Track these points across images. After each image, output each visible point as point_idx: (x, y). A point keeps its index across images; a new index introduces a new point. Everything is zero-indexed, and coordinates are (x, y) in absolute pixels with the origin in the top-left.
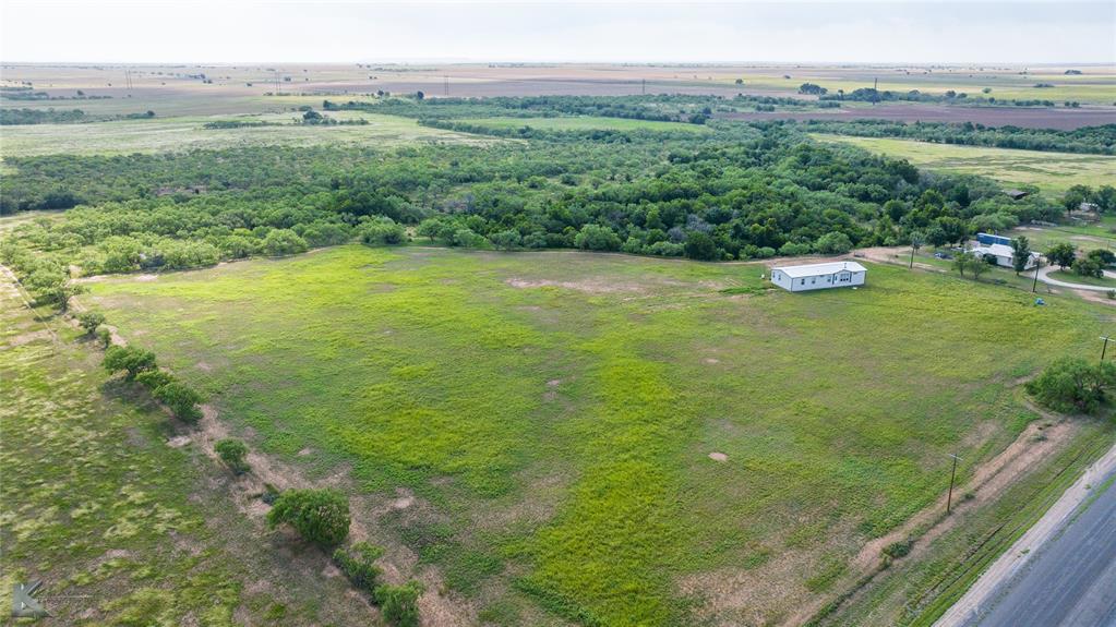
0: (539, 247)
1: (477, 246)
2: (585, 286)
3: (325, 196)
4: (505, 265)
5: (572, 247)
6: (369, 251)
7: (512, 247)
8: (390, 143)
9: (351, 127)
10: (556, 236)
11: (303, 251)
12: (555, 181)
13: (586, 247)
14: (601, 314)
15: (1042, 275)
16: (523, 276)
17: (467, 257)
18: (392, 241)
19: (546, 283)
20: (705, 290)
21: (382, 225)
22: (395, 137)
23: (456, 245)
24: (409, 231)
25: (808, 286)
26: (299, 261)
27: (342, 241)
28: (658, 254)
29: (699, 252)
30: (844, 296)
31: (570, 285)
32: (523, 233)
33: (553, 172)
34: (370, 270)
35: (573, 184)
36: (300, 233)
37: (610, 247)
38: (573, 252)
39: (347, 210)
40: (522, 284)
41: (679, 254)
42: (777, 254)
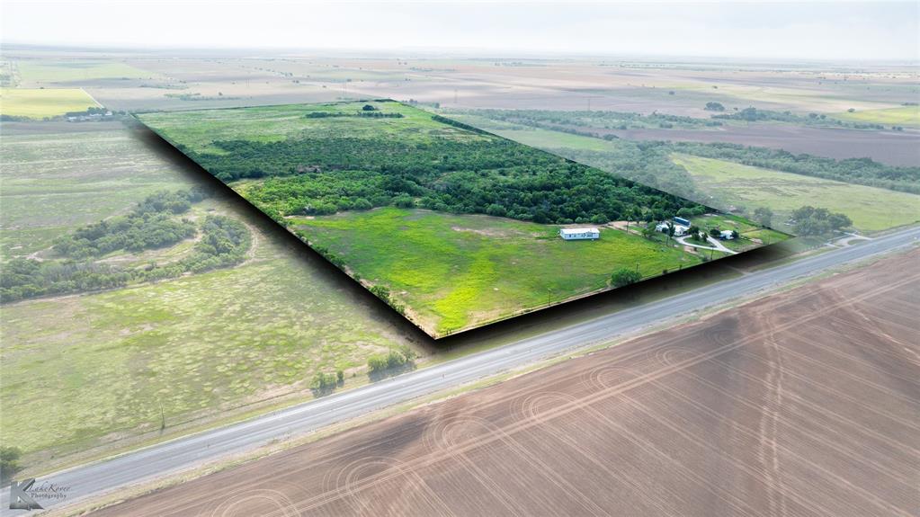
0: (471, 213)
1: (445, 210)
2: (483, 233)
3: (379, 179)
4: (454, 220)
5: (485, 213)
6: (398, 210)
7: (459, 212)
8: (413, 135)
9: (392, 119)
10: (480, 208)
11: (370, 208)
12: (494, 172)
13: (491, 214)
14: (484, 244)
15: (681, 240)
16: (461, 226)
17: (439, 215)
18: (409, 206)
19: (468, 230)
20: (531, 237)
21: (404, 197)
22: (416, 130)
23: (436, 209)
24: (417, 200)
25: (572, 238)
26: (369, 213)
27: (387, 204)
28: (521, 219)
29: (539, 220)
30: (587, 243)
31: (476, 231)
32: (466, 205)
33: (498, 166)
34: (398, 219)
35: (504, 175)
36: (369, 200)
37: (501, 214)
38: (486, 216)
39: (389, 189)
40: (458, 230)
41: (530, 220)
42: (574, 222)
